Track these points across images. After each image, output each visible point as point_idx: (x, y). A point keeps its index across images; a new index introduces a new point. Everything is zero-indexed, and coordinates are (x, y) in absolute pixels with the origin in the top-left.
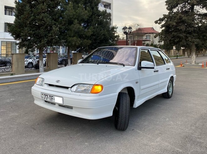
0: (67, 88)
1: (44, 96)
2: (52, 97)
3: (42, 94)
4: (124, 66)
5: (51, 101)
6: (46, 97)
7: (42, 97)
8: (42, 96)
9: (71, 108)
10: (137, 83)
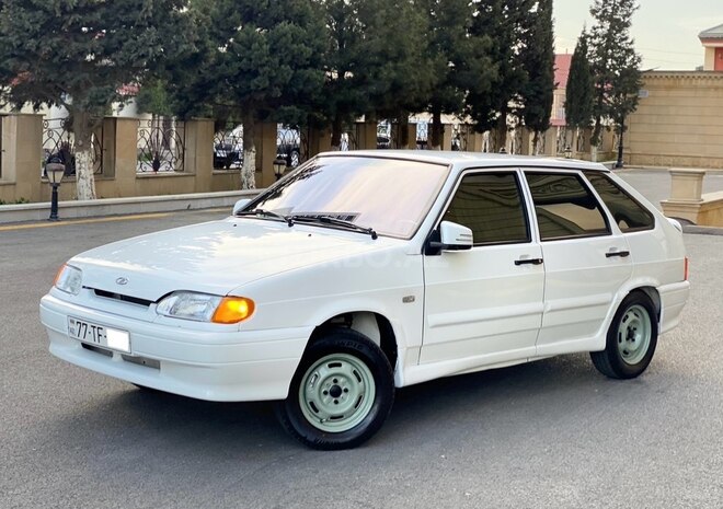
0: (146, 303)
1: (76, 327)
2: (98, 329)
3: (72, 322)
4: (375, 236)
5: (97, 342)
6: (83, 328)
7: (72, 331)
8: (71, 326)
9: (154, 365)
10: (406, 300)
